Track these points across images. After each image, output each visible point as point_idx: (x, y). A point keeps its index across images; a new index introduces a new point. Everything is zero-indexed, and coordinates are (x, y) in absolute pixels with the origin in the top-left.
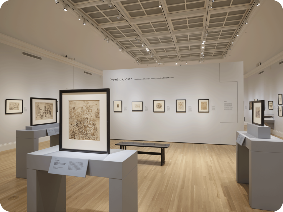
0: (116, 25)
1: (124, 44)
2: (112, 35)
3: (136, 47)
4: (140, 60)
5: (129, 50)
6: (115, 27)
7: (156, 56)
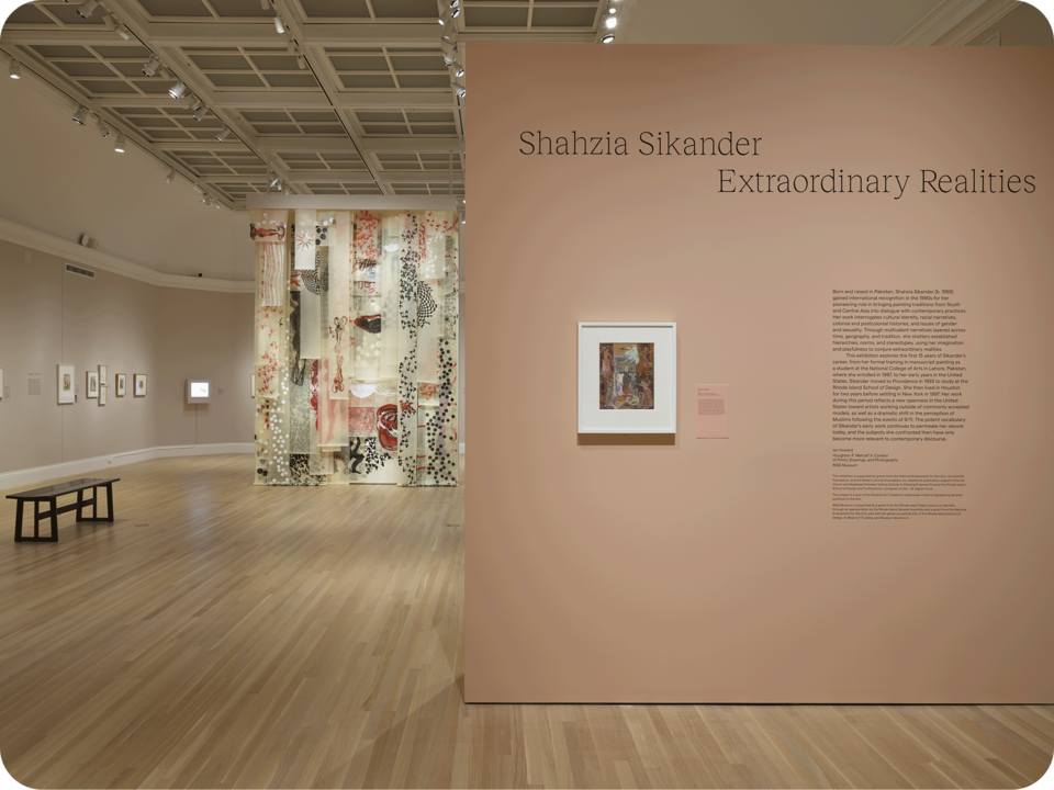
0: (86, 39)
1: (138, 122)
2: (74, 80)
3: (195, 139)
4: (227, 193)
5: (169, 149)
6: (81, 47)
7: (291, 183)
